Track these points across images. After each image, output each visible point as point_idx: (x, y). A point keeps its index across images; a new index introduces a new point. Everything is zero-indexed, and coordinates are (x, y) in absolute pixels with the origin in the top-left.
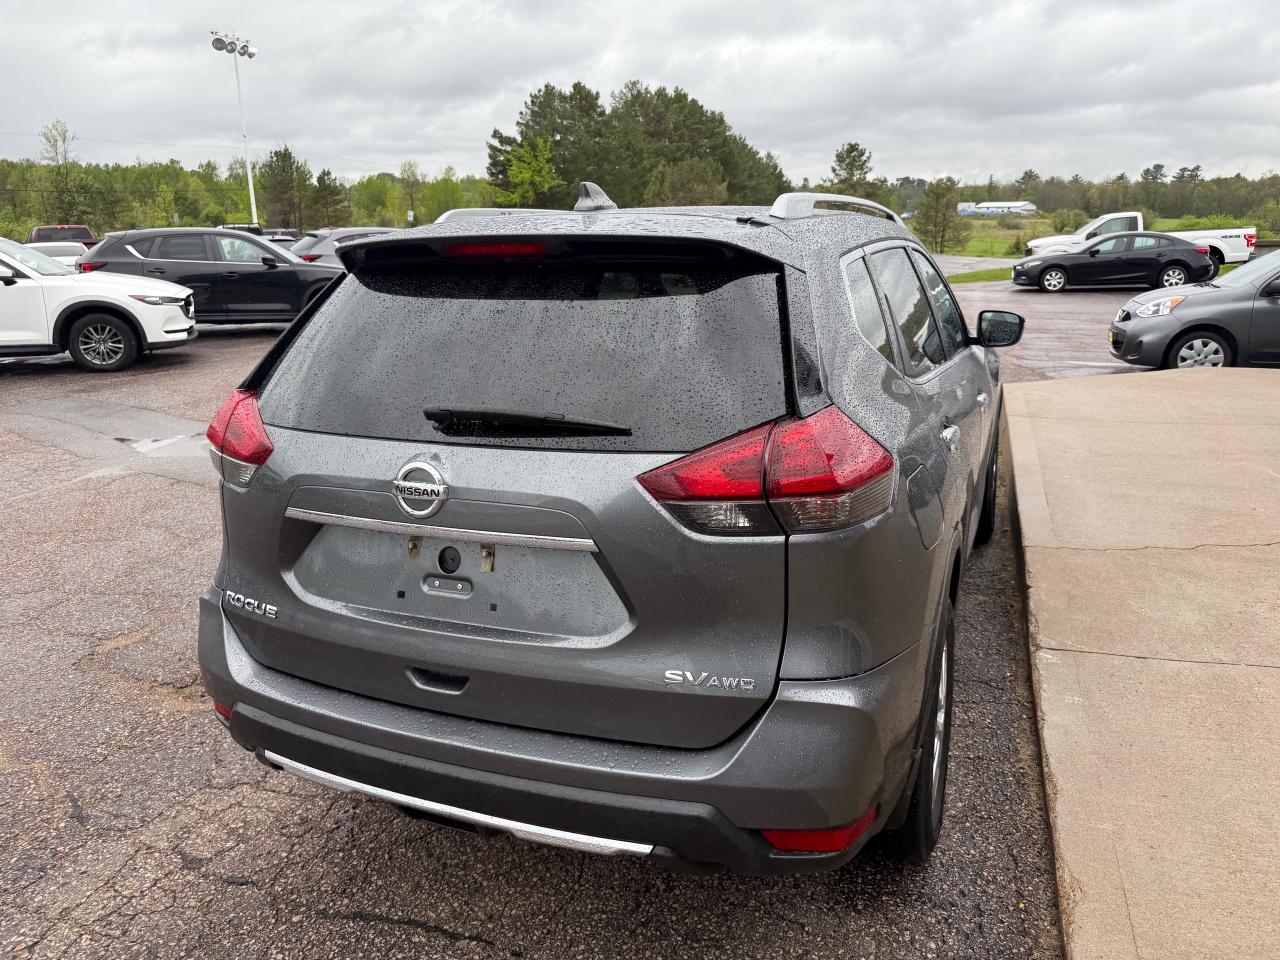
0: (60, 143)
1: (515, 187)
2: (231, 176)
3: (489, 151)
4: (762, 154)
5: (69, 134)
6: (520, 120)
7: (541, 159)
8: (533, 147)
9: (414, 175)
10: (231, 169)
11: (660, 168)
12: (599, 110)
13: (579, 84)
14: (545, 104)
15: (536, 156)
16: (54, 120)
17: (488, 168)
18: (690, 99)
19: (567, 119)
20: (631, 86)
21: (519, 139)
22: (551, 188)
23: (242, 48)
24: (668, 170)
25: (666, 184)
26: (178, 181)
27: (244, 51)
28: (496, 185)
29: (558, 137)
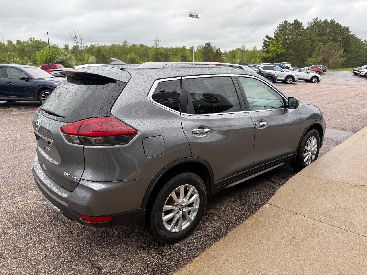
0: (157, 42)
1: (270, 52)
2: (197, 50)
3: (264, 41)
4: (363, 40)
5: (160, 40)
6: (275, 32)
7: (279, 43)
8: (277, 40)
9: (245, 49)
10: (197, 48)
11: (319, 45)
12: (302, 28)
13: (296, 20)
14: (284, 27)
15: (278, 43)
16: (157, 37)
17: (263, 47)
18: (336, 22)
19: (290, 31)
20: (315, 19)
21: (274, 38)
22: (281, 52)
23: (196, 16)
24: (322, 46)
25: (321, 50)
26: (184, 52)
27: (197, 17)
28: (265, 52)
29: (287, 37)
